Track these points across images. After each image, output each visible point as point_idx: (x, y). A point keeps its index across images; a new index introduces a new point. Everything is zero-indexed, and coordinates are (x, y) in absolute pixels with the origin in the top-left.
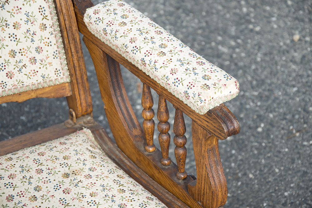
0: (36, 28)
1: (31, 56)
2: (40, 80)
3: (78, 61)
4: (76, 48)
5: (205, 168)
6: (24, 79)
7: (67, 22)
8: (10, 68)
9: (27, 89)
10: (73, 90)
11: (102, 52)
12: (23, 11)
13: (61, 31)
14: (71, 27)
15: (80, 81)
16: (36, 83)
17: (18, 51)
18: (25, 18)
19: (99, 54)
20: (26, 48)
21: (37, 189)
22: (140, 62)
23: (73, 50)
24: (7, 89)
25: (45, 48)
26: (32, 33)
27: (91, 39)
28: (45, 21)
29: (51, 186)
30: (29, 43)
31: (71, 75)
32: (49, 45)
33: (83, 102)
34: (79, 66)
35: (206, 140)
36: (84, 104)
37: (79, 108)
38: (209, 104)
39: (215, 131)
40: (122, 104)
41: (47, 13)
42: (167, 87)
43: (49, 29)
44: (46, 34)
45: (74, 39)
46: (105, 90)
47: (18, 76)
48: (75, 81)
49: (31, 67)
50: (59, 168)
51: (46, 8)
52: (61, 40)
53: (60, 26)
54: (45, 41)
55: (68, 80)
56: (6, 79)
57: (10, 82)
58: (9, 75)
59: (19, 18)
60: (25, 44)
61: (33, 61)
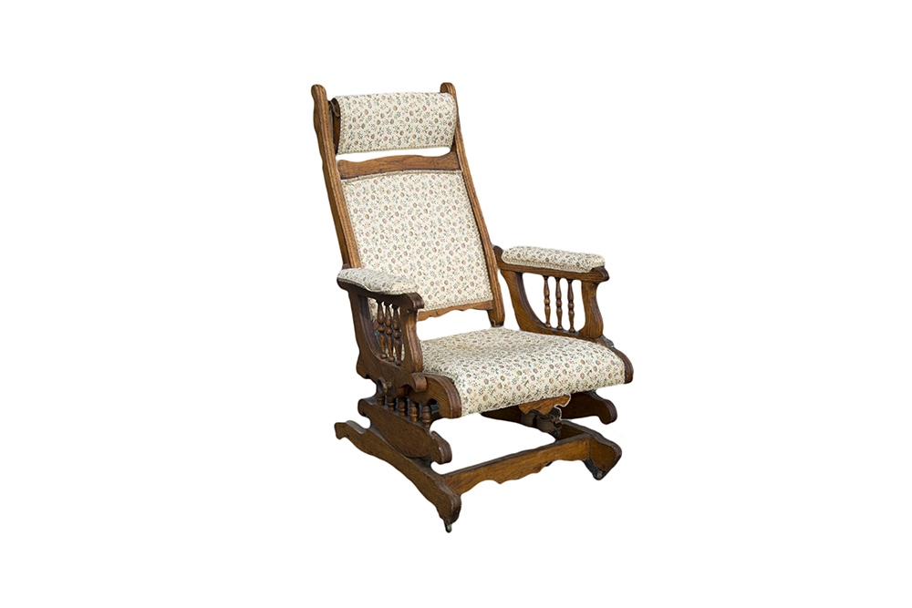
0: (474, 264)
1: (471, 281)
2: (476, 297)
5: (590, 309)
6: (467, 295)
7: (491, 261)
8: (460, 287)
9: (469, 302)
10: (494, 305)
11: (514, 273)
12: (467, 254)
13: (488, 268)
14: (493, 265)
15: (498, 298)
16: (474, 299)
17: (464, 277)
18: (468, 258)
19: (512, 275)
20: (468, 276)
23: (494, 279)
24: (457, 301)
25: (479, 277)
26: (471, 267)
27: (506, 267)
28: (478, 261)
30: (470, 273)
31: (493, 295)
32: (481, 275)
33: (501, 312)
35: (591, 289)
36: (501, 314)
37: (498, 316)
38: (592, 265)
39: (597, 279)
40: (527, 307)
41: (480, 257)
42: (564, 269)
43: (481, 266)
44: (479, 268)
46: (515, 300)
47: (464, 293)
48: (495, 298)
49: (471, 288)
51: (479, 254)
52: (487, 273)
53: (487, 265)
54: (478, 273)
55: (491, 298)
56: (458, 294)
57: (460, 296)
58: (459, 292)
59: (465, 258)
60: (468, 273)
61: (472, 284)
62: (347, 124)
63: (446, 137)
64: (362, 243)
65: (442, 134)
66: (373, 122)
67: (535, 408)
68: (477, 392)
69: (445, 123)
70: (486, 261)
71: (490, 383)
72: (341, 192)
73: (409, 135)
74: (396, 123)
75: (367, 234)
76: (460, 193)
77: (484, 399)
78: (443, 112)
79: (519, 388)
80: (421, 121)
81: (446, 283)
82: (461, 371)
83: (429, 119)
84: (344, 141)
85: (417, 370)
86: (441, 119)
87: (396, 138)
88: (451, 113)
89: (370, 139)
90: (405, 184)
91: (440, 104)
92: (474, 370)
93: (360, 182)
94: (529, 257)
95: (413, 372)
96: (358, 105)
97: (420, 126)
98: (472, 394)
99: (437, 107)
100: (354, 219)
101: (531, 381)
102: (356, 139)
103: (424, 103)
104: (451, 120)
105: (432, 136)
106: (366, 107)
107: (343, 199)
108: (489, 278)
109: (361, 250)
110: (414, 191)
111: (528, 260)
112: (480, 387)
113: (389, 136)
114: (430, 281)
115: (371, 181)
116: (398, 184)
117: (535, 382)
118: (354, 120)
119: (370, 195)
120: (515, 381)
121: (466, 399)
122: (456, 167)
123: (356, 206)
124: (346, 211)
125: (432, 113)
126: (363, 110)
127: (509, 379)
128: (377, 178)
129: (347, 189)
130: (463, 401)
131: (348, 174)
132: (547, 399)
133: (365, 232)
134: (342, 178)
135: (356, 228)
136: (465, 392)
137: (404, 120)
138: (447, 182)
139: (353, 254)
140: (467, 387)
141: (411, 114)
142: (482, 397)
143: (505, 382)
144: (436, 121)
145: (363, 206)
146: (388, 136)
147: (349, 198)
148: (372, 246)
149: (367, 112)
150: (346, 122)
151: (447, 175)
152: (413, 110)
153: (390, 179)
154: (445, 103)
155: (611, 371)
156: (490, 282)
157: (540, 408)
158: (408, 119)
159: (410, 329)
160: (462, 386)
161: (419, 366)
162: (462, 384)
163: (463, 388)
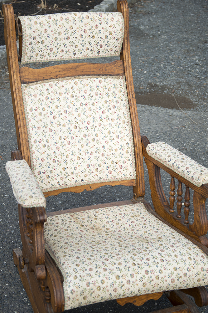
0: (124, 152)
1: (120, 164)
2: (123, 176)
3: (141, 169)
4: (140, 163)
5: (198, 214)
6: (116, 175)
7: (138, 151)
8: (110, 169)
9: (117, 180)
10: (137, 183)
11: (153, 164)
12: (120, 144)
13: (135, 155)
14: (139, 153)
15: (140, 179)
16: (121, 178)
17: (115, 161)
18: (120, 147)
19: (151, 165)
20: (118, 161)
21: (119, 220)
22: (171, 165)
23: (139, 164)
24: (108, 179)
25: (127, 162)
26: (122, 154)
27: (148, 159)
28: (128, 150)
29: (126, 220)
30: (120, 159)
31: (137, 176)
32: (129, 160)
33: (141, 189)
34: (141, 172)
35: (200, 200)
36: (141, 191)
37: (139, 192)
38: (203, 182)
39: (204, 194)
40: (160, 190)
41: (130, 146)
42: (183, 176)
43: (129, 153)
44: (128, 155)
45: (140, 159)
46: (152, 183)
47: (113, 173)
48: (138, 179)
49: (119, 170)
50: (129, 213)
51: (130, 144)
52: (134, 159)
53: (135, 152)
54: (127, 158)
55: (135, 178)
56: (108, 174)
57: (110, 176)
58: (110, 172)
59: (118, 147)
60: (118, 159)
61: (121, 167)
62: (28, 42)
63: (114, 49)
64: (33, 135)
65: (112, 46)
66: (52, 38)
67: (131, 301)
68: (79, 293)
69: (114, 38)
70: (134, 149)
71: (91, 286)
72: (21, 96)
73: (82, 48)
74: (72, 39)
75: (39, 128)
76: (121, 95)
77: (84, 298)
78: (112, 30)
79: (115, 290)
80: (93, 37)
81: (100, 165)
82: (72, 271)
83: (101, 35)
84: (26, 54)
85: (40, 263)
86: (111, 36)
87: (71, 50)
88: (119, 31)
89: (49, 52)
90: (76, 87)
91: (111, 23)
92: (82, 272)
93: (38, 86)
94: (162, 158)
95: (37, 265)
96: (38, 25)
97: (92, 41)
98: (74, 295)
99: (108, 26)
100: (29, 116)
101: (126, 285)
102: (37, 51)
103: (97, 23)
104: (119, 36)
106: (46, 27)
107: (22, 100)
108: (135, 163)
109: (32, 141)
110: (83, 93)
111: (161, 160)
112: (81, 289)
113: (65, 49)
114: (87, 164)
115: (47, 85)
116: (69, 87)
117: (129, 286)
118: (34, 38)
119: (45, 97)
120: (112, 285)
121: (69, 298)
122: (121, 72)
123: (32, 105)
124: (23, 111)
125: (103, 30)
126: (42, 30)
127: (108, 283)
128: (52, 82)
129: (26, 91)
130: (66, 299)
131: (29, 79)
132: (140, 295)
133: (37, 126)
134: (23, 82)
135: (30, 124)
136: (69, 292)
137: (78, 36)
138: (111, 85)
139: (25, 145)
140: (72, 288)
141: (85, 31)
142: (82, 297)
143: (104, 285)
144: (107, 37)
145: (37, 105)
146: (64, 49)
147: (27, 99)
148: (41, 137)
149: (46, 31)
150: (26, 40)
151: (112, 80)
152: (87, 28)
153: (64, 83)
154: (115, 22)
155: (200, 277)
156: (136, 165)
157: (135, 301)
158: (82, 36)
159: (38, 232)
160: (68, 286)
161: (41, 261)
162: (68, 284)
163: (68, 289)
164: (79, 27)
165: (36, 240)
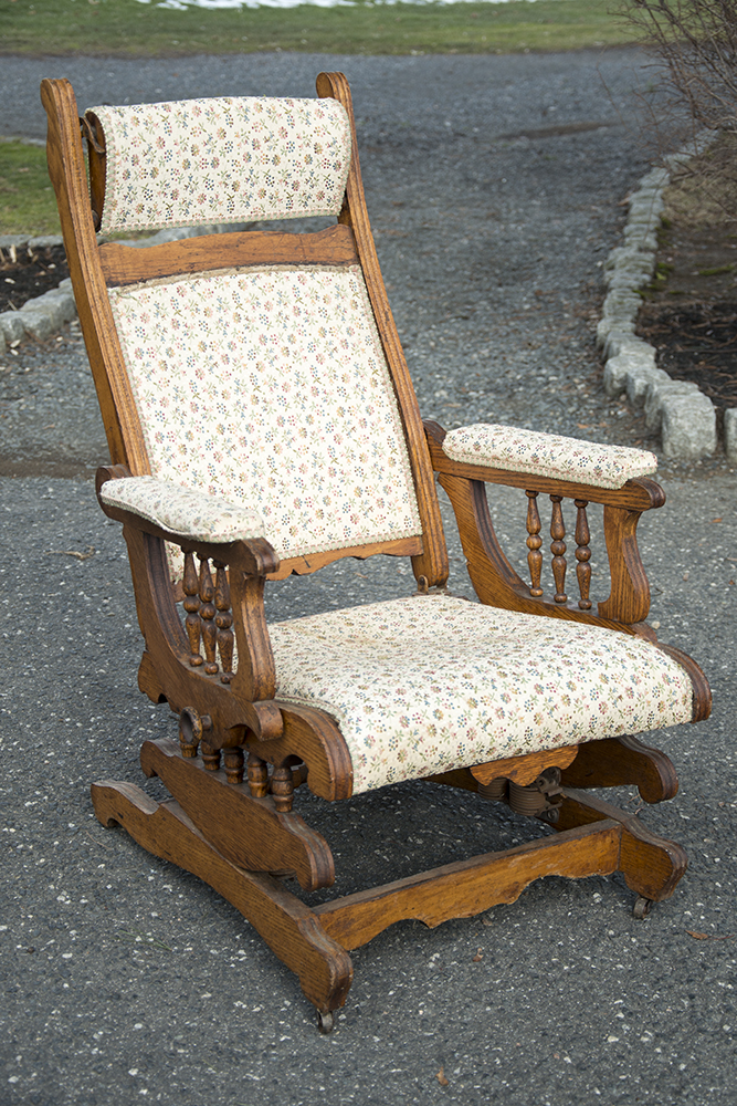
0: (384, 462)
1: (378, 496)
2: (388, 530)
3: (433, 506)
4: (429, 489)
5: (622, 563)
6: (370, 526)
7: (420, 457)
8: (355, 510)
9: (373, 540)
10: (425, 546)
11: (467, 482)
12: (370, 441)
13: (412, 469)
14: (424, 463)
15: (434, 533)
16: (383, 533)
17: (364, 489)
18: (372, 449)
19: (462, 486)
20: (373, 486)
22: (530, 461)
23: (427, 492)
24: (350, 538)
25: (394, 488)
26: (379, 468)
27: (451, 472)
28: (394, 455)
30: (376, 481)
31: (423, 525)
32: (398, 484)
33: (438, 560)
34: (434, 513)
35: (625, 522)
36: (440, 565)
37: (434, 568)
38: (627, 472)
39: (636, 503)
40: (493, 551)
41: (396, 446)
42: (569, 477)
43: (398, 466)
44: (395, 470)
45: (427, 478)
46: (468, 536)
47: (363, 522)
48: (428, 531)
49: (378, 511)
51: (396, 439)
52: (411, 480)
53: (411, 463)
54: (394, 480)
55: (420, 532)
56: (350, 525)
57: (355, 529)
58: (354, 519)
59: (367, 448)
60: (372, 481)
61: (381, 503)
62: (121, 170)
63: (329, 194)
64: (153, 421)
65: (321, 187)
66: (175, 163)
67: (505, 773)
68: (386, 743)
69: (326, 164)
70: (410, 455)
71: (412, 724)
72: (109, 316)
73: (251, 190)
74: (224, 166)
75: (163, 402)
76: (357, 313)
77: (400, 757)
78: (323, 141)
79: (471, 735)
80: (276, 161)
81: (326, 501)
82: (353, 699)
83: (294, 156)
84: (115, 204)
85: (263, 694)
86: (319, 157)
87: (223, 198)
88: (340, 143)
89: (169, 200)
90: (243, 295)
91: (316, 123)
92: (380, 698)
93: (148, 291)
94: (498, 451)
95: (256, 700)
96: (143, 127)
97: (274, 171)
98: (375, 749)
99: (310, 130)
100: (136, 370)
101: (496, 720)
102: (140, 199)
103: (283, 122)
104: (340, 158)
105: (300, 192)
106: (160, 132)
107: (113, 328)
108: (416, 490)
109: (151, 436)
110: (262, 310)
111: (496, 458)
112: (390, 734)
113: (210, 194)
114: (294, 497)
115: (172, 288)
116: (227, 294)
117: (503, 723)
118: (135, 162)
119: (169, 320)
120: (463, 721)
121: (363, 758)
122: (350, 256)
123: (139, 343)
124: (119, 354)
125: (300, 142)
126: (152, 139)
127: (451, 717)
128: (184, 282)
129: (120, 306)
130: (356, 762)
131: (124, 275)
132: (529, 754)
133: (158, 397)
134: (111, 284)
135: (140, 391)
136: (360, 743)
137: (240, 158)
138: (329, 290)
139: (134, 445)
140: (365, 732)
141: (255, 145)
142: (395, 753)
143: (443, 723)
144: (309, 160)
145: (154, 342)
146: (206, 192)
147: (125, 327)
148: (173, 426)
149: (161, 142)
150: (116, 166)
151: (329, 275)
152: (260, 136)
153: (212, 284)
154: (326, 121)
156: (418, 498)
157: (514, 772)
158: (248, 158)
159: (250, 613)
160: (355, 730)
161: (267, 687)
162: (354, 726)
163: (356, 736)
164: (240, 133)
165: (247, 632)
